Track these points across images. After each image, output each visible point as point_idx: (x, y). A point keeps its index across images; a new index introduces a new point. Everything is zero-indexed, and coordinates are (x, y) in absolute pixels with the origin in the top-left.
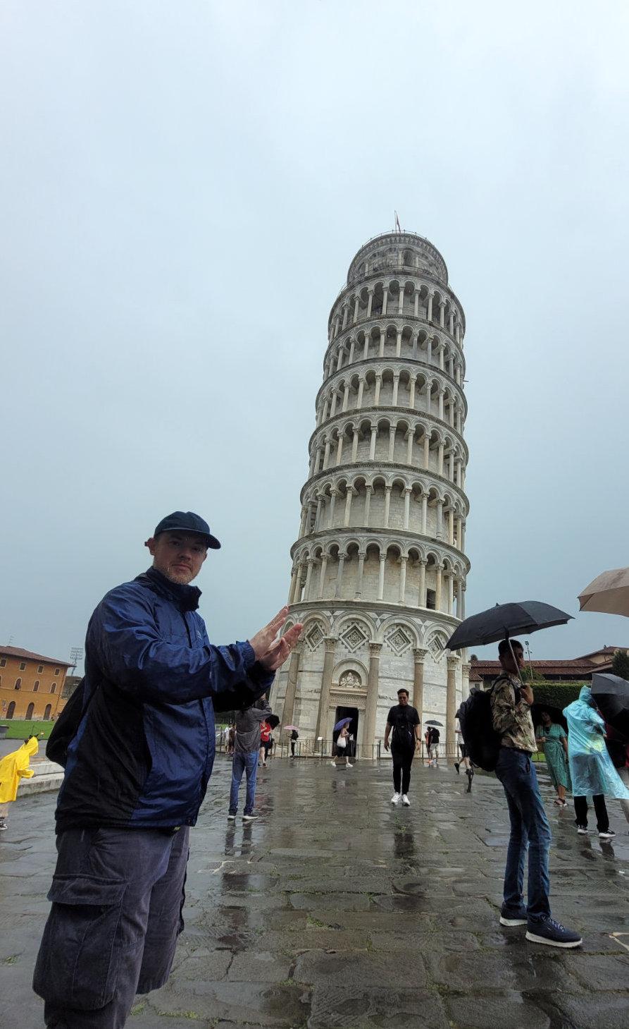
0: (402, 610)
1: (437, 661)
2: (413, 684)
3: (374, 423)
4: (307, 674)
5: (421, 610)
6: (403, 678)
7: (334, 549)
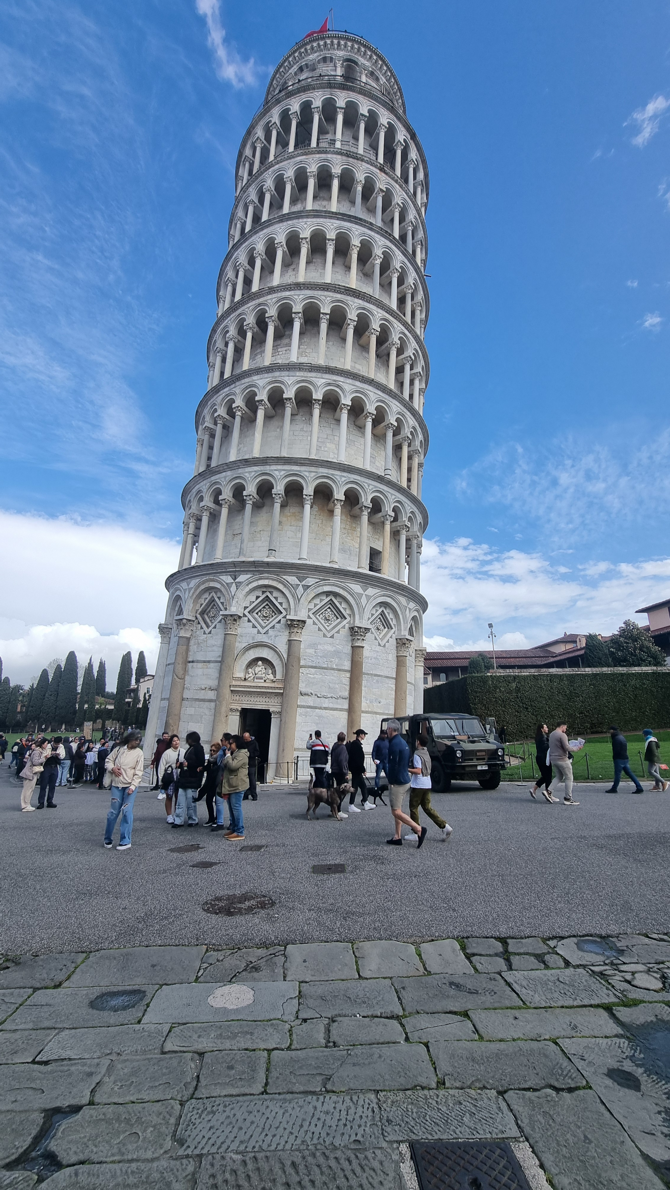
0: (334, 573)
1: (382, 644)
2: (348, 675)
3: (298, 308)
4: (200, 665)
5: (360, 574)
6: (335, 667)
7: (238, 491)
